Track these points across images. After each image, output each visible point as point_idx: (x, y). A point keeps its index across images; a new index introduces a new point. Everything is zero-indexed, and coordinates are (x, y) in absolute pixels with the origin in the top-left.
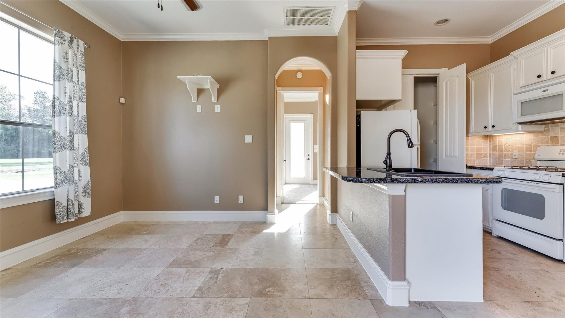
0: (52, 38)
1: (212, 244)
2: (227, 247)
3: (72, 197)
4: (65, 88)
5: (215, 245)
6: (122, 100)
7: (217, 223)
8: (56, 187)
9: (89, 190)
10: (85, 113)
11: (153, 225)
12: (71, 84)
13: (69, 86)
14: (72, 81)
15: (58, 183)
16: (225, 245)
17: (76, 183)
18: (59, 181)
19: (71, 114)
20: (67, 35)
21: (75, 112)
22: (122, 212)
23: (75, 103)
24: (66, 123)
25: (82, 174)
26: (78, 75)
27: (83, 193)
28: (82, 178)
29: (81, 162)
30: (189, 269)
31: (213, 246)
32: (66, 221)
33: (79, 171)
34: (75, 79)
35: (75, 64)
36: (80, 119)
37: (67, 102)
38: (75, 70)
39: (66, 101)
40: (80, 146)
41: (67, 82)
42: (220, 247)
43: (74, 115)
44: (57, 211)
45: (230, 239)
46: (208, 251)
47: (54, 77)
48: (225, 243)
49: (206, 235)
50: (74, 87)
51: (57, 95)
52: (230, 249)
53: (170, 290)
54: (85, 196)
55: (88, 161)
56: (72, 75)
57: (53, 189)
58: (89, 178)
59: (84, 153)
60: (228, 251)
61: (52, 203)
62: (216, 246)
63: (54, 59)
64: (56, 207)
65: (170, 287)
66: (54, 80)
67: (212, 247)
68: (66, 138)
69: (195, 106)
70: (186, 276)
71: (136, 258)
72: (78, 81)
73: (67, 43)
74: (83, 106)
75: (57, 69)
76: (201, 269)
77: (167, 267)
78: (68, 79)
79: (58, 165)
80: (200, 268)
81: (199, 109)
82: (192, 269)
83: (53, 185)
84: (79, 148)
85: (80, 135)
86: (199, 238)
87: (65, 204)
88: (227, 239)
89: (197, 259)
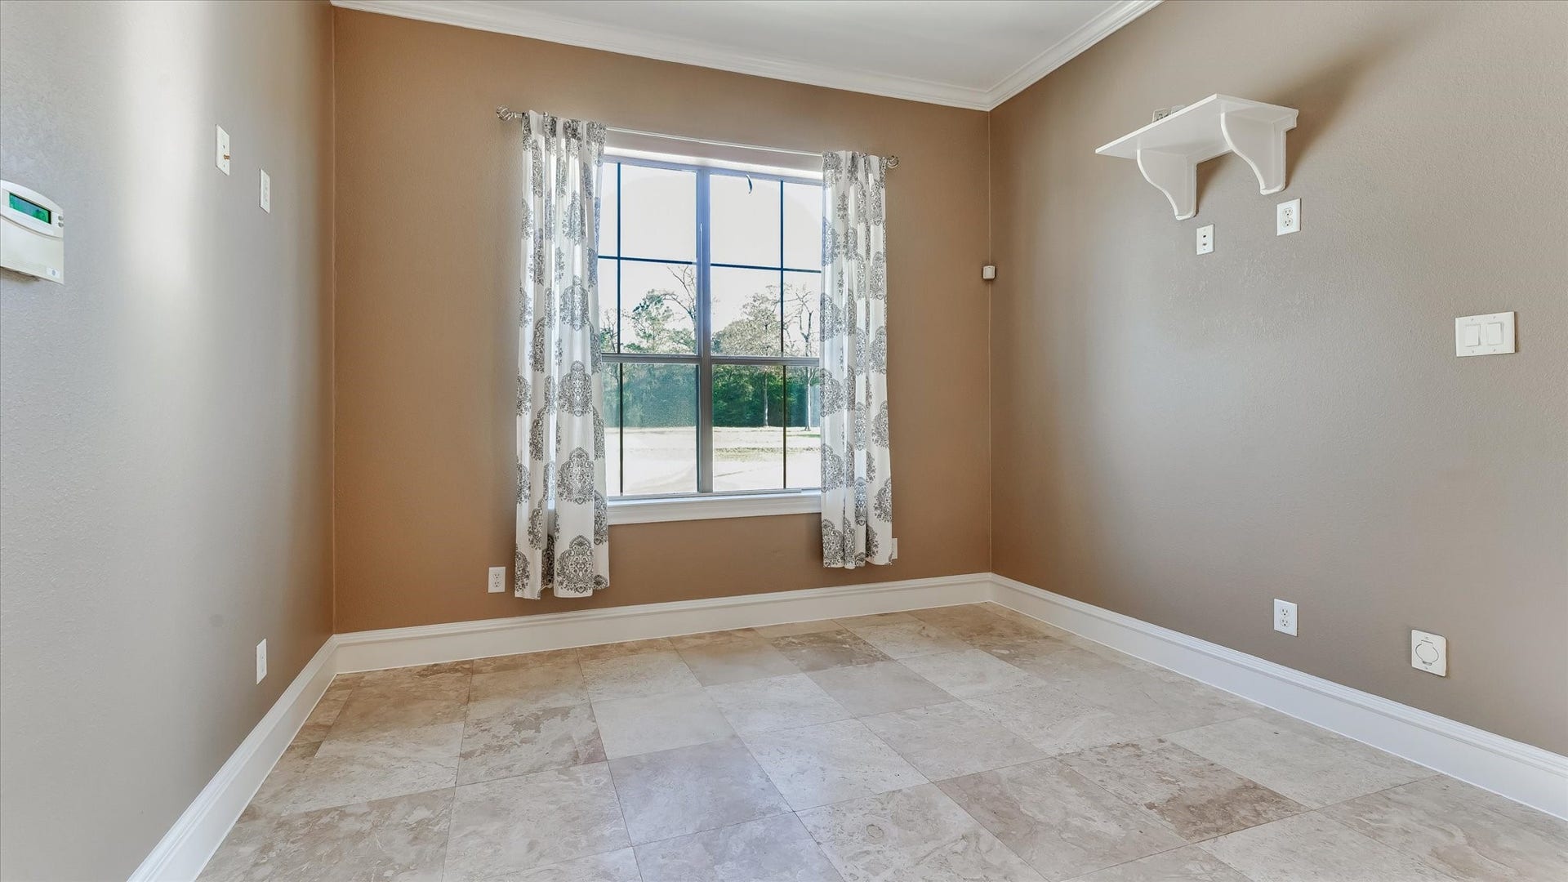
0: (818, 175)
1: (1158, 793)
2: (1206, 846)
3: (851, 517)
4: (841, 273)
5: (1166, 808)
6: (989, 273)
7: (1277, 719)
8: (824, 489)
9: (888, 504)
10: (883, 322)
11: (1046, 637)
12: (854, 263)
13: (849, 267)
14: (856, 255)
15: (828, 480)
16: (1207, 831)
17: (861, 484)
18: (829, 476)
19: (852, 329)
20: (844, 155)
21: (861, 324)
22: (990, 576)
23: (861, 304)
24: (842, 349)
25: (875, 464)
26: (868, 238)
27: (876, 508)
28: (876, 474)
29: (875, 437)
30: (983, 831)
31: (1151, 806)
32: (840, 565)
33: (869, 456)
34: (861, 250)
35: (861, 215)
36: (872, 338)
37: (844, 304)
38: (861, 229)
39: (842, 302)
40: (873, 400)
41: (844, 259)
42: (1172, 826)
43: (857, 331)
44: (825, 539)
45: (1258, 818)
46: (1109, 809)
47: (824, 256)
48: (1220, 823)
49: (1173, 744)
50: (859, 267)
51: (828, 292)
52: (1211, 858)
53: (868, 858)
54: (880, 516)
55: (886, 435)
56: (856, 242)
57: (819, 493)
58: (889, 475)
59: (879, 417)
60: (1190, 867)
61: (816, 523)
62: (1162, 812)
63: (824, 218)
64: (824, 531)
65: (878, 847)
66: (824, 263)
67: (1144, 808)
68: (841, 383)
69: (1188, 231)
70: (947, 847)
71: (911, 711)
72: (868, 251)
73: (845, 174)
74: (879, 308)
75: (829, 237)
76: (1014, 860)
77: (940, 784)
78: (847, 254)
79: (828, 443)
80: (1014, 856)
81: (1204, 240)
82: (987, 836)
83: (819, 485)
84: (869, 404)
85: (873, 375)
86: (1133, 746)
87: (839, 527)
88: (1243, 813)
89: (1041, 817)
